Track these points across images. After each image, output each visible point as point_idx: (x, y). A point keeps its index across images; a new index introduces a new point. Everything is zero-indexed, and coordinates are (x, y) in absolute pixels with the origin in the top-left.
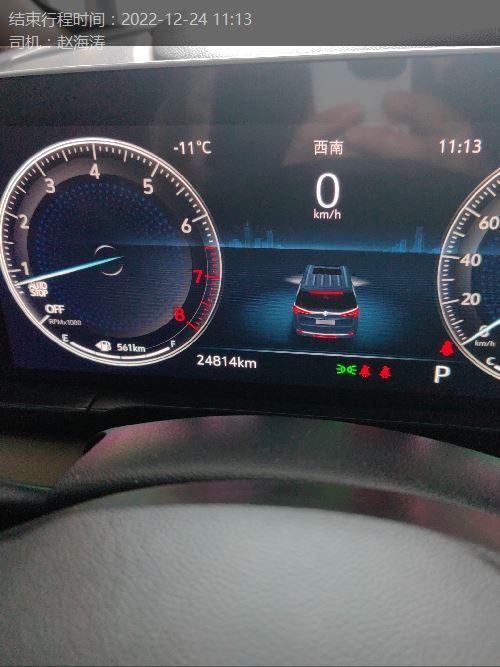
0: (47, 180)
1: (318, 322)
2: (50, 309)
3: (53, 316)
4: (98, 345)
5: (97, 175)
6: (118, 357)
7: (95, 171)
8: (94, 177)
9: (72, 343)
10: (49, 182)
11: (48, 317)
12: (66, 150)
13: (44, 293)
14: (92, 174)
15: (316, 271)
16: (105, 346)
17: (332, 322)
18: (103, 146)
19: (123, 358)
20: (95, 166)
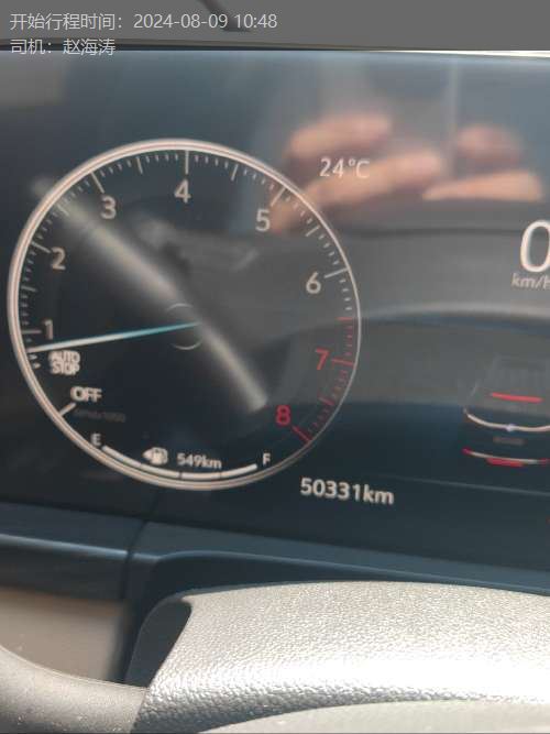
0: (106, 199)
1: (498, 440)
2: (79, 394)
3: (81, 405)
4: (148, 454)
5: (186, 197)
6: (176, 474)
7: (183, 192)
8: (182, 199)
9: (106, 449)
10: (108, 202)
11: (72, 406)
12: (142, 156)
13: (74, 369)
14: (177, 194)
16: (157, 455)
17: (519, 442)
18: (202, 155)
19: (185, 475)
20: (185, 184)
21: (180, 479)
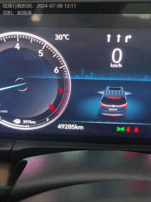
1: (110, 109)
4: (15, 121)
5: (19, 48)
6: (23, 126)
7: (18, 47)
8: (17, 49)
9: (3, 121)
12: (5, 37)
14: (16, 47)
15: (110, 89)
16: (17, 121)
17: (116, 110)
18: (22, 36)
19: (25, 126)
20: (18, 44)
21: (24, 127)
